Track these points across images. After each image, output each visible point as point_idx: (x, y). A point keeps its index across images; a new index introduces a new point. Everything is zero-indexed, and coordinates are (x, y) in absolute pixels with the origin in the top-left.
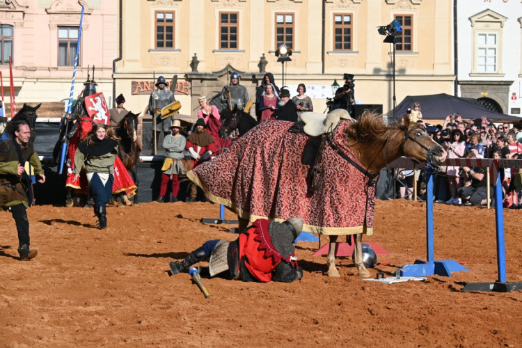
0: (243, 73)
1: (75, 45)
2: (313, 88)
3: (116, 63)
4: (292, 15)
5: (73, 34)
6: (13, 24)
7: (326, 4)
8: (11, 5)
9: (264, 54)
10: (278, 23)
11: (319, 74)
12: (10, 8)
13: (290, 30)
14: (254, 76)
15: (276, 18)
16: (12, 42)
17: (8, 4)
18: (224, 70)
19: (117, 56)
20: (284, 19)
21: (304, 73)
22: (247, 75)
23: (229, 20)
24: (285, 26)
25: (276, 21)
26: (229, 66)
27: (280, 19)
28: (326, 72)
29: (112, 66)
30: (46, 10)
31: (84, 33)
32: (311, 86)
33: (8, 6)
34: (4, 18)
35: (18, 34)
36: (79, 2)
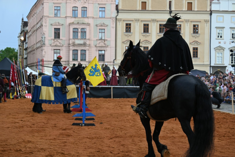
1: (103, 55)
3: (115, 61)
5: (103, 52)
6: (85, 49)
16: (85, 55)
19: (114, 58)
23: (146, 49)
29: (113, 61)
30: (95, 46)
31: (106, 52)
33: (85, 44)
34: (83, 48)
35: (87, 52)
36: (104, 44)
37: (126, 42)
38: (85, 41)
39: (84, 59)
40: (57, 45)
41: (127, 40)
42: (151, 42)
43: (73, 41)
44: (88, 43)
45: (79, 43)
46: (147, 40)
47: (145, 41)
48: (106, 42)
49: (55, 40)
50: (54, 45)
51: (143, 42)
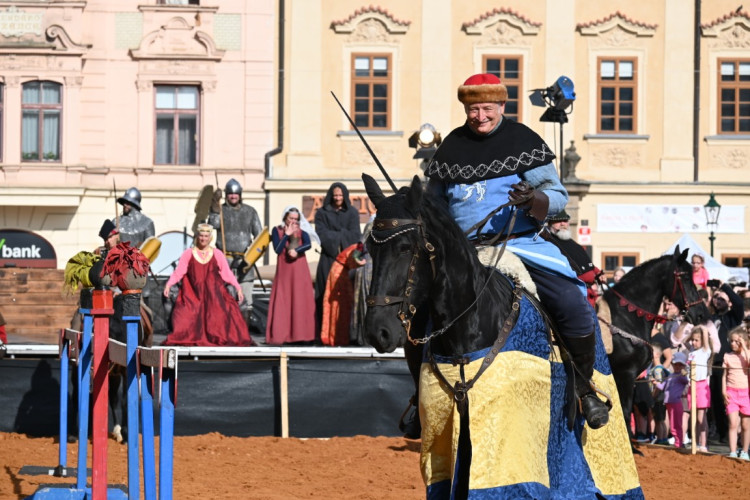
1: (190, 124)
2: (674, 211)
3: (272, 160)
4: (633, 61)
5: (186, 101)
6: (60, 80)
7: (703, 41)
8: (57, 43)
9: (572, 142)
10: (604, 78)
11: (686, 184)
12: (54, 48)
13: (628, 93)
15: (599, 68)
16: (58, 116)
17: (50, 39)
19: (273, 145)
20: (616, 68)
21: (657, 179)
23: (503, 72)
24: (617, 85)
25: (599, 74)
27: (608, 70)
28: (701, 178)
29: (261, 165)
30: (130, 53)
31: (206, 96)
32: (671, 207)
33: (51, 43)
34: (44, 69)
35: (72, 102)
36: (197, 37)
37: (353, 26)
39: (48, 148)
41: (364, 11)
42: (537, 26)
44: (76, 26)
45: (8, 32)
46: (510, 13)
47: (498, 17)
48: (209, 25)
51: (480, 27)
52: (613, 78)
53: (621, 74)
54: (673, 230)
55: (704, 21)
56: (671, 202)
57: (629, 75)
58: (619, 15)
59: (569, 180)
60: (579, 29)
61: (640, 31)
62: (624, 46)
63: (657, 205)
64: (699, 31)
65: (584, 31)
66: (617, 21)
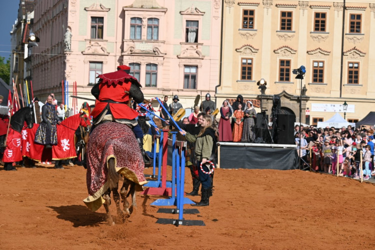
0: (292, 96)
1: (194, 77)
2: (334, 106)
3: (218, 88)
4: (323, 62)
5: (193, 70)
6: (157, 64)
7: (344, 57)
8: (156, 53)
9: (305, 85)
10: (314, 67)
11: (338, 98)
13: (322, 71)
14: (298, 98)
16: (156, 74)
17: (154, 52)
18: (281, 94)
19: (218, 84)
20: (318, 64)
21: (329, 96)
22: (295, 97)
23: (285, 64)
24: (318, 69)
25: (313, 65)
26: (284, 91)
27: (316, 64)
28: (342, 96)
29: (214, 90)
30: (177, 56)
31: (199, 69)
32: (333, 104)
33: (155, 53)
34: (152, 60)
35: (160, 70)
36: (197, 52)
37: (242, 50)
38: (156, 45)
39: (153, 83)
40: (96, 53)
41: (245, 46)
42: (296, 51)
43: (131, 44)
44: (162, 48)
45: (142, 49)
46: (288, 47)
47: (284, 48)
48: (200, 49)
49: (93, 43)
50: (90, 52)
51: (279, 51)
52: (317, 67)
53: (320, 66)
54: (333, 111)
55: (344, 51)
56: (333, 103)
57: (322, 66)
58: (320, 49)
59: (304, 96)
60: (308, 52)
61: (326, 53)
62: (320, 57)
63: (329, 104)
64: (343, 54)
65: (309, 53)
66: (319, 50)
